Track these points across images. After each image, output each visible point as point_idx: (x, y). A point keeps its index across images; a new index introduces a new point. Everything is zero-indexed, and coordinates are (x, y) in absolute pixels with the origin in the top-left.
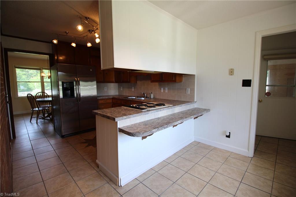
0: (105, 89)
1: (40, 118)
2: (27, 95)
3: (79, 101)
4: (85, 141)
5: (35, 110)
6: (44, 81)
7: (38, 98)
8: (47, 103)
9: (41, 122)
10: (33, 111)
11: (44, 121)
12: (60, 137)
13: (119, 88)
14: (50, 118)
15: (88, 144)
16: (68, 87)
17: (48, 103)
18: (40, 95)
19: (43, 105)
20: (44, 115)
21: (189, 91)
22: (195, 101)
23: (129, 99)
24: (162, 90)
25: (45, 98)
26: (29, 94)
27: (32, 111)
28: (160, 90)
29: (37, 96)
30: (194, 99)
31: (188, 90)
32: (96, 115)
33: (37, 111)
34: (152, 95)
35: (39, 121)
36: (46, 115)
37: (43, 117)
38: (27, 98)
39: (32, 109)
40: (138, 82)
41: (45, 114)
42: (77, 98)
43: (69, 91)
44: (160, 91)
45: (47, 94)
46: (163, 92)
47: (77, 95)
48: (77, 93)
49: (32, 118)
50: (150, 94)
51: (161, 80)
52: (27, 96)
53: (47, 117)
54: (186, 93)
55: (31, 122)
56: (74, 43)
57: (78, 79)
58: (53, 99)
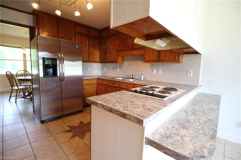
0: (89, 69)
1: (20, 98)
2: (6, 72)
3: (63, 81)
4: (69, 129)
5: (14, 89)
6: (27, 60)
7: (19, 76)
8: (28, 82)
9: (21, 101)
10: (13, 89)
11: (24, 100)
12: (40, 122)
13: (103, 68)
14: (30, 97)
15: (73, 133)
16: (50, 65)
17: (30, 82)
18: (21, 74)
19: (24, 84)
20: (24, 94)
21: (191, 74)
22: (200, 84)
23: (116, 80)
24: (155, 71)
25: (26, 76)
26: (7, 72)
27: (11, 90)
28: (153, 71)
29: (18, 74)
30: (198, 83)
31: (190, 72)
32: (92, 105)
33: (16, 90)
34: (142, 77)
35: (18, 100)
36: (27, 94)
37: (23, 95)
38: (6, 76)
39: (11, 88)
40: (124, 62)
41: (25, 92)
42: (60, 77)
43: (51, 69)
44: (152, 73)
45: (28, 72)
46: (155, 73)
47: (60, 74)
48: (61, 72)
49: (11, 97)
50: (139, 75)
51: (158, 60)
52: (5, 74)
53: (28, 96)
54: (187, 76)
55: (10, 101)
56: (59, 10)
57: (62, 55)
58: (33, 78)
